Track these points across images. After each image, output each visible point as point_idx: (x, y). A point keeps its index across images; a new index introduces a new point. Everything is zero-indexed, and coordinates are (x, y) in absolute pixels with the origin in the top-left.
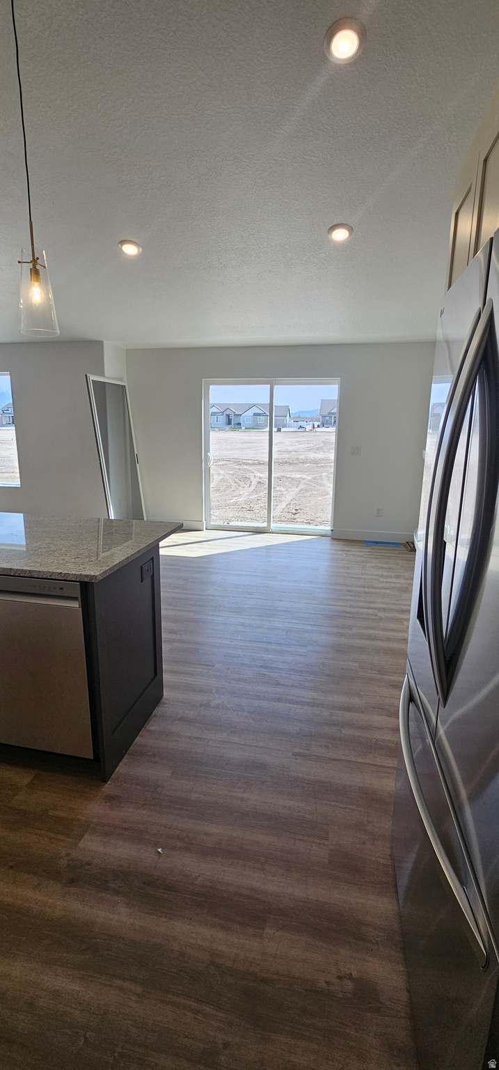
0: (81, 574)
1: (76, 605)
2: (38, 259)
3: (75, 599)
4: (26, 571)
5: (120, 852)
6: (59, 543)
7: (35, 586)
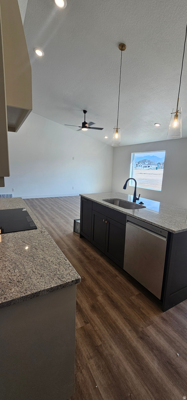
0: (169, 229)
1: (165, 239)
2: (178, 111)
3: (165, 237)
4: (150, 222)
5: (162, 342)
6: (165, 215)
7: (152, 228)
